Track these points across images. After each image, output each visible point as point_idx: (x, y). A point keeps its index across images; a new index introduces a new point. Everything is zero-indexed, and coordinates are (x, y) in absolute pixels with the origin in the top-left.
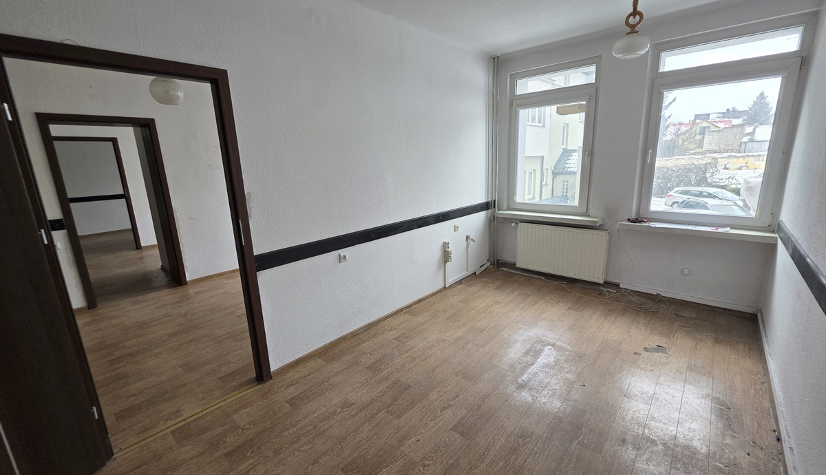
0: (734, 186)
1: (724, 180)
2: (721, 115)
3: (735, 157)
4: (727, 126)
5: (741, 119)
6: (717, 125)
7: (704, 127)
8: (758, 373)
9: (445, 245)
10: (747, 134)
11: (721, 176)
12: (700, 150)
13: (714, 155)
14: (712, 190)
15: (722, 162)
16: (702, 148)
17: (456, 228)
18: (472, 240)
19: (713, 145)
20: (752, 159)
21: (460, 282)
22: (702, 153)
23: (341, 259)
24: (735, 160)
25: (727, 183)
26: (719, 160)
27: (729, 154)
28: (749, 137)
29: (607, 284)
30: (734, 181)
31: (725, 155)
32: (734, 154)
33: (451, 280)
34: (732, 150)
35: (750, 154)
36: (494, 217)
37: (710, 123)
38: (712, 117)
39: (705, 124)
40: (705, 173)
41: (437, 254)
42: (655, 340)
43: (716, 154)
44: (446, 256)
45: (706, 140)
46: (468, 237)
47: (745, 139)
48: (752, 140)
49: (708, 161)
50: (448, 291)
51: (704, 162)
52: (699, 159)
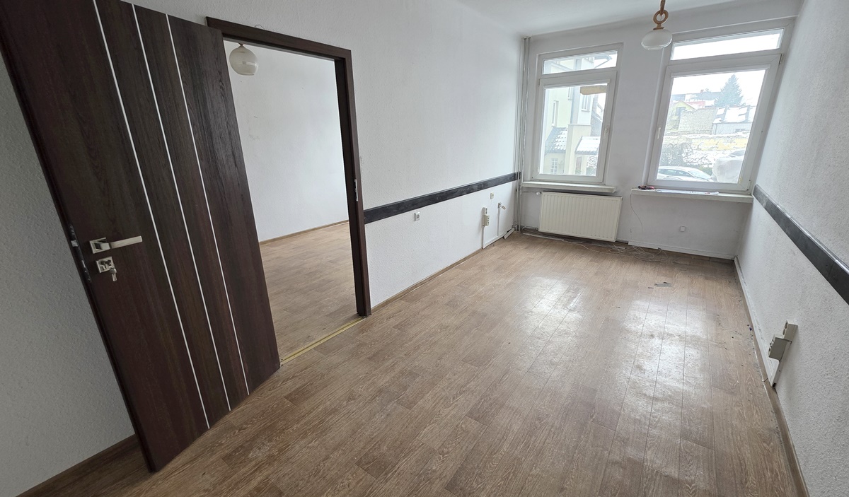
0: (706, 166)
1: (697, 160)
2: (695, 96)
3: (707, 138)
4: (701, 107)
5: (713, 101)
6: (693, 106)
7: (680, 108)
8: (736, 296)
9: (484, 210)
10: (718, 116)
11: (695, 156)
12: (675, 131)
13: (688, 136)
14: (687, 169)
15: (695, 143)
16: (677, 128)
17: (492, 196)
18: (503, 207)
19: (688, 126)
20: (722, 141)
21: (493, 244)
22: (678, 134)
23: (416, 217)
24: (707, 140)
25: (699, 162)
26: (693, 141)
27: (702, 135)
28: (720, 119)
29: (618, 243)
30: (706, 161)
31: (698, 136)
32: (706, 135)
33: (487, 242)
34: (704, 132)
35: (720, 135)
36: (519, 186)
37: (685, 103)
38: (687, 97)
39: (681, 105)
40: (681, 152)
41: (478, 219)
42: (662, 280)
43: (690, 135)
44: (485, 221)
45: (682, 121)
46: (499, 204)
47: (717, 121)
48: (722, 122)
49: (684, 141)
50: (485, 252)
51: (680, 143)
52: (675, 139)
